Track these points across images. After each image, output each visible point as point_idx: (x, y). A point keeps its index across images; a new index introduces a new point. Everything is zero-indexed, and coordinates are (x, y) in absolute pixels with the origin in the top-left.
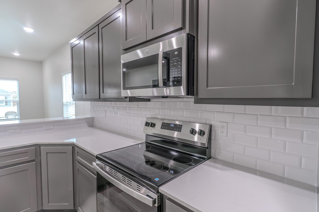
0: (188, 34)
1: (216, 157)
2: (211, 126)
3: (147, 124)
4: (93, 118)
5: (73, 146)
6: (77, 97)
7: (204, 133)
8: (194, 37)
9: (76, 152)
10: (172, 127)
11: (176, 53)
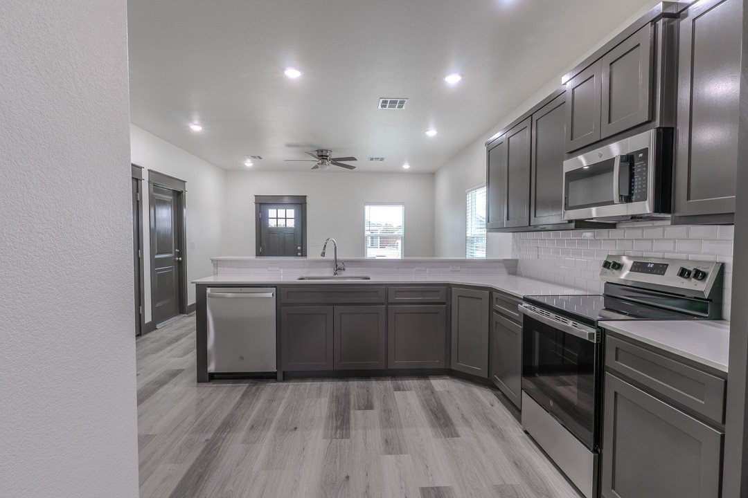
0: (658, 129)
3: (606, 265)
4: (516, 261)
5: (491, 291)
6: (493, 226)
7: (704, 276)
8: (672, 128)
9: (494, 299)
10: (650, 268)
11: (641, 155)
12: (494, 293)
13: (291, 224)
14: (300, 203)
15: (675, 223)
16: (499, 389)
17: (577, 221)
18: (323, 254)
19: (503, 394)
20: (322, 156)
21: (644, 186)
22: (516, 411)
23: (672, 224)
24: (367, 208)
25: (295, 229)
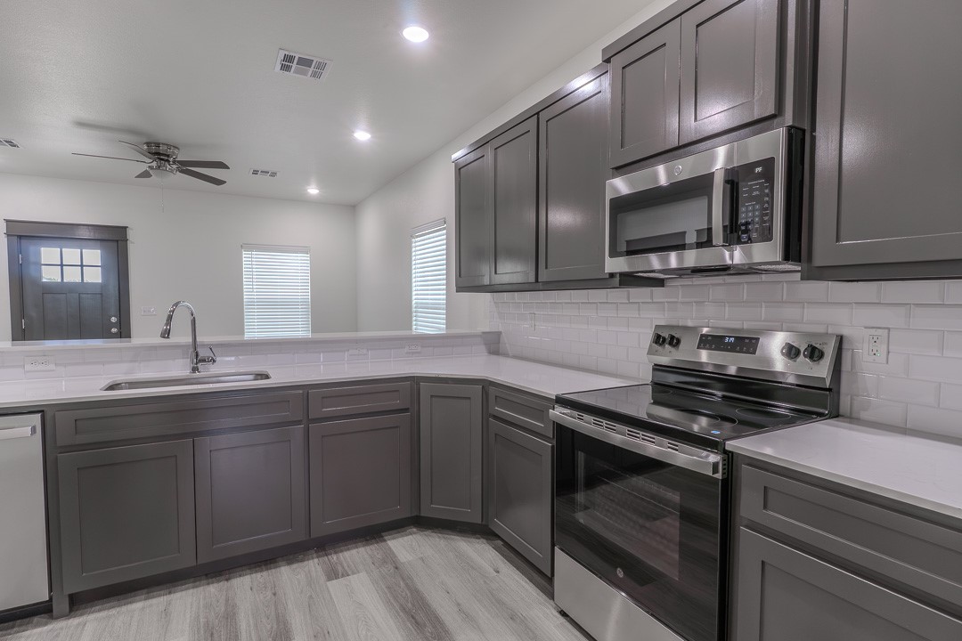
0: (790, 128)
1: (854, 415)
2: (841, 339)
3: (659, 340)
4: (499, 334)
5: (486, 385)
7: (821, 355)
8: (804, 131)
9: (491, 399)
10: (729, 343)
11: (759, 170)
12: (492, 389)
13: (94, 276)
14: (114, 240)
15: (807, 277)
16: (498, 537)
17: (622, 275)
18: (166, 334)
19: (506, 544)
20: (159, 154)
21: (766, 218)
22: (545, 579)
23: (802, 279)
24: (245, 255)
25: (103, 286)
